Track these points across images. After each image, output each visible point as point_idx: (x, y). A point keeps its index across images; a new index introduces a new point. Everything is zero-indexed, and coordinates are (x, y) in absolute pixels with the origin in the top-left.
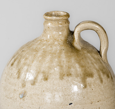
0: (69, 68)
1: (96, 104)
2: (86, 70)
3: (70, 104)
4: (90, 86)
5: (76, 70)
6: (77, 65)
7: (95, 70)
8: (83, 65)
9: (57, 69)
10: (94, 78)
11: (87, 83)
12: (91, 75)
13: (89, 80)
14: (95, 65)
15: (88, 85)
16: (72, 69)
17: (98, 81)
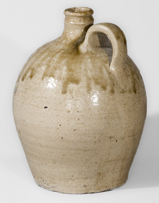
0: (55, 69)
1: (75, 114)
2: (72, 75)
3: (45, 108)
4: (71, 93)
5: (61, 73)
6: (65, 68)
7: (85, 78)
8: (73, 69)
9: (43, 68)
10: (79, 86)
11: (68, 89)
12: (76, 82)
13: (72, 86)
14: (89, 72)
15: (68, 91)
16: (57, 71)
17: (84, 90)
